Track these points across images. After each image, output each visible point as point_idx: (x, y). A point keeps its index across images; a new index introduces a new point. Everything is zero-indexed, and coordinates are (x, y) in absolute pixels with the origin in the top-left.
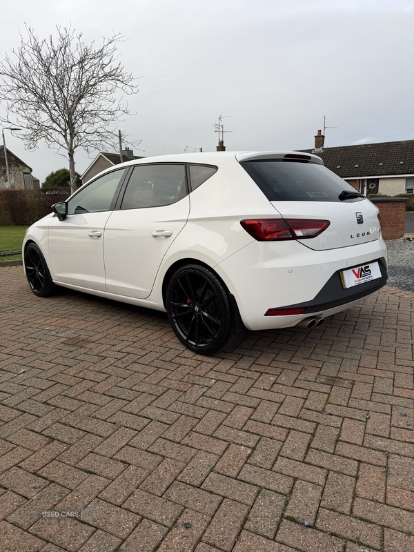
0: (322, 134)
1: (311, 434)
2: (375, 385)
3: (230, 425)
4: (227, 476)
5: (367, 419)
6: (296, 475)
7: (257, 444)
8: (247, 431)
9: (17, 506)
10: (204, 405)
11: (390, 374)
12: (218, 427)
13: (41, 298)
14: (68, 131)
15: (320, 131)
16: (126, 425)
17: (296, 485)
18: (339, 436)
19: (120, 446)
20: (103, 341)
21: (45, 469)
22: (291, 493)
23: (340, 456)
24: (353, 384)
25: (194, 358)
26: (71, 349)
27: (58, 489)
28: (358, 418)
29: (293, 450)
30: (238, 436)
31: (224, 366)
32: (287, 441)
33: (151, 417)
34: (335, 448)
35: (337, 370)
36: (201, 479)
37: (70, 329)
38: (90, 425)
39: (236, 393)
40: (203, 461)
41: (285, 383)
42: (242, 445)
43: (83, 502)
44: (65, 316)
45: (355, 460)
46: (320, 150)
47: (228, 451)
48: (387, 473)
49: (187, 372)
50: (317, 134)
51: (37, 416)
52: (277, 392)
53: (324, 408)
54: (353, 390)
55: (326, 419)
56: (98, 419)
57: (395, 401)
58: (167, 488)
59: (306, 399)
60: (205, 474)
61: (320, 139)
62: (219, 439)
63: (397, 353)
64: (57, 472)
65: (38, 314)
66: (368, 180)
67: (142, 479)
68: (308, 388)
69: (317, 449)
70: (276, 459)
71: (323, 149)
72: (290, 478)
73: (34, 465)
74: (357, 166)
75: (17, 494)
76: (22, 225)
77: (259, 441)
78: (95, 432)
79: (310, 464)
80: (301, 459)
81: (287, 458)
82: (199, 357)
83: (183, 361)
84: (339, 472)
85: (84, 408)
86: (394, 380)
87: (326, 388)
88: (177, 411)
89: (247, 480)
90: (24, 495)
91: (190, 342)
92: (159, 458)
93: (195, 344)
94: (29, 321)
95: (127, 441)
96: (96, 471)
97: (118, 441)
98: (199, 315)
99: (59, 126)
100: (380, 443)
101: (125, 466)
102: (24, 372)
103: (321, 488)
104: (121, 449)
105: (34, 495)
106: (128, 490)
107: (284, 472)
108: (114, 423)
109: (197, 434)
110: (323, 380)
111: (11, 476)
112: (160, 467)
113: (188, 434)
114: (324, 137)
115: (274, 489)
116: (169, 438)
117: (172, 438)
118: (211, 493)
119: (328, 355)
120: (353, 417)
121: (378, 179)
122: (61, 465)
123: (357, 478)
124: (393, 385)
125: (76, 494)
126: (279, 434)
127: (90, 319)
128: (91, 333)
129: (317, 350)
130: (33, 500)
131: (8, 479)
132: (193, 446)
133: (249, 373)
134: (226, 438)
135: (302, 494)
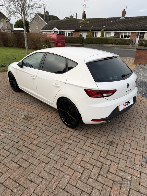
0: (125, 11)
1: (100, 168)
2: (124, 147)
3: (76, 163)
4: (72, 185)
5: (119, 162)
6: (93, 186)
7: (83, 172)
8: (81, 166)
9: (10, 195)
10: (68, 153)
11: (130, 141)
12: (72, 163)
13: (15, 92)
14: (23, 13)
15: (124, 9)
16: (43, 161)
17: (93, 191)
18: (109, 169)
19: (41, 170)
20: (37, 118)
21: (18, 179)
22: (91, 193)
23: (108, 178)
24: (117, 145)
25: (66, 129)
26: (26, 122)
27: (22, 188)
28: (116, 162)
29: (94, 175)
30: (78, 168)
31: (76, 133)
32: (93, 171)
33: (51, 157)
34: (107, 175)
35: (113, 138)
36: (65, 186)
37: (25, 110)
38: (32, 160)
39: (79, 147)
40: (66, 178)
41: (95, 143)
42: (78, 172)
43: (29, 194)
44: (24, 103)
45: (112, 180)
46: (123, 18)
47: (74, 174)
48: (121, 187)
49: (64, 136)
50: (123, 11)
51: (15, 155)
52: (92, 148)
53: (106, 156)
54: (117, 148)
55: (106, 161)
56: (34, 157)
57: (129, 154)
58: (54, 190)
59: (101, 152)
60: (66, 184)
61: (124, 13)
62: (72, 169)
63: (134, 131)
64: (21, 181)
65: (14, 101)
66: (140, 32)
67: (47, 185)
68: (102, 146)
69: (101, 175)
70: (88, 178)
71: (125, 17)
72: (92, 187)
73: (15, 177)
74: (137, 26)
75: (10, 190)
76: (7, 47)
77: (84, 171)
78: (33, 163)
79: (98, 181)
80: (96, 179)
81: (92, 178)
82: (68, 128)
83: (62, 130)
84: (107, 186)
85: (30, 152)
86: (131, 144)
87: (108, 147)
88: (59, 155)
89: (78, 187)
90: (12, 190)
91: (65, 122)
92: (53, 176)
93: (67, 124)
94: (11, 105)
95: (43, 168)
96: (33, 181)
97: (40, 168)
98: (69, 115)
99: (19, 11)
100: (121, 174)
101: (42, 179)
102: (10, 133)
103: (100, 192)
104: (41, 172)
105: (15, 190)
106: (43, 190)
107: (90, 185)
108: (39, 160)
109: (65, 166)
110: (107, 143)
111: (8, 182)
112: (53, 180)
113: (62, 166)
114: (126, 12)
115: (86, 192)
116: (56, 168)
117: (57, 168)
118: (67, 192)
119: (111, 130)
120: (115, 161)
121: (144, 32)
122: (23, 177)
123: (111, 188)
124: (130, 147)
125: (27, 190)
126: (90, 167)
127: (32, 106)
128: (32, 114)
129: (108, 127)
130: (15, 192)
131: (7, 183)
132: (63, 171)
133: (84, 137)
134: (74, 169)
135: (94, 194)
